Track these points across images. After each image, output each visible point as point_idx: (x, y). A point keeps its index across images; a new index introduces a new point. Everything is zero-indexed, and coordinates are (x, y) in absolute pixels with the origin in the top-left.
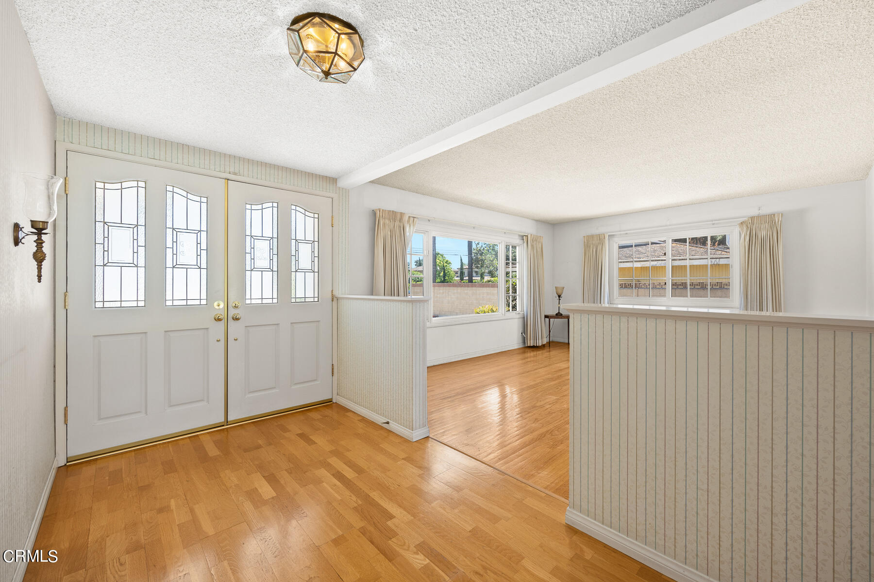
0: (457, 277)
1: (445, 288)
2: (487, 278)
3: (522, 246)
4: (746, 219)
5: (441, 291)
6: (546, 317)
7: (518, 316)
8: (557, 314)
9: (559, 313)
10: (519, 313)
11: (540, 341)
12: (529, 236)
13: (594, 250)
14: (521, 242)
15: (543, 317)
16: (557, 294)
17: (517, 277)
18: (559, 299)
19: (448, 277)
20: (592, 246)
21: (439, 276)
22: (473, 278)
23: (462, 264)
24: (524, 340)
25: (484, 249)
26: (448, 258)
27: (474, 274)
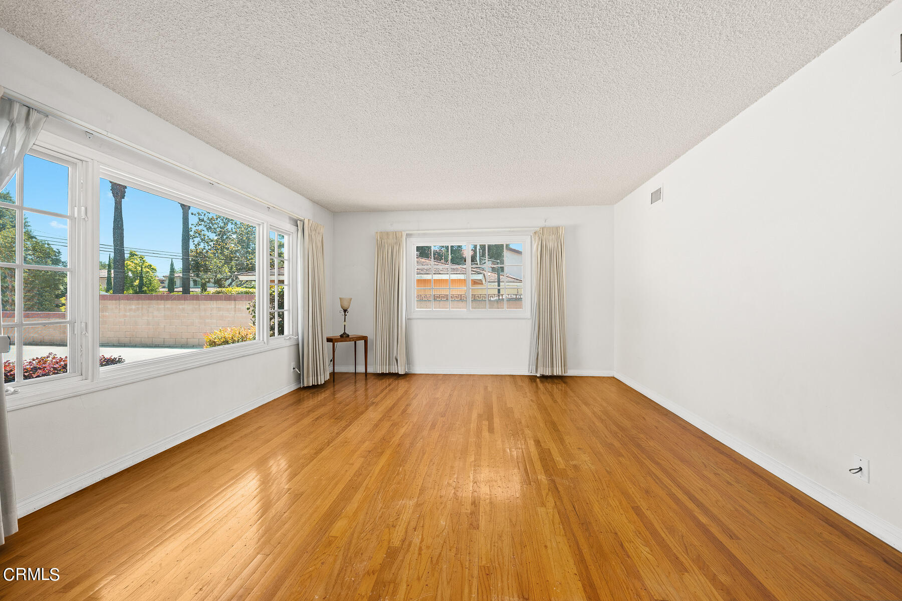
0: (164, 287)
1: (140, 302)
2: (211, 290)
3: (295, 235)
4: (538, 229)
5: (133, 307)
6: (329, 340)
7: (288, 343)
8: (341, 336)
9: (345, 333)
10: (290, 338)
11: (322, 377)
12: (306, 222)
13: (390, 251)
14: (294, 228)
15: (325, 340)
16: (342, 308)
17: (286, 283)
18: (345, 315)
19: (148, 287)
20: (386, 246)
21: (132, 286)
22: (191, 290)
23: (172, 270)
24: (299, 377)
25: (207, 252)
26: (149, 260)
27: (192, 283)
